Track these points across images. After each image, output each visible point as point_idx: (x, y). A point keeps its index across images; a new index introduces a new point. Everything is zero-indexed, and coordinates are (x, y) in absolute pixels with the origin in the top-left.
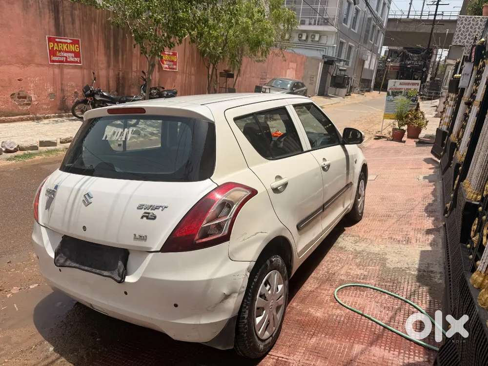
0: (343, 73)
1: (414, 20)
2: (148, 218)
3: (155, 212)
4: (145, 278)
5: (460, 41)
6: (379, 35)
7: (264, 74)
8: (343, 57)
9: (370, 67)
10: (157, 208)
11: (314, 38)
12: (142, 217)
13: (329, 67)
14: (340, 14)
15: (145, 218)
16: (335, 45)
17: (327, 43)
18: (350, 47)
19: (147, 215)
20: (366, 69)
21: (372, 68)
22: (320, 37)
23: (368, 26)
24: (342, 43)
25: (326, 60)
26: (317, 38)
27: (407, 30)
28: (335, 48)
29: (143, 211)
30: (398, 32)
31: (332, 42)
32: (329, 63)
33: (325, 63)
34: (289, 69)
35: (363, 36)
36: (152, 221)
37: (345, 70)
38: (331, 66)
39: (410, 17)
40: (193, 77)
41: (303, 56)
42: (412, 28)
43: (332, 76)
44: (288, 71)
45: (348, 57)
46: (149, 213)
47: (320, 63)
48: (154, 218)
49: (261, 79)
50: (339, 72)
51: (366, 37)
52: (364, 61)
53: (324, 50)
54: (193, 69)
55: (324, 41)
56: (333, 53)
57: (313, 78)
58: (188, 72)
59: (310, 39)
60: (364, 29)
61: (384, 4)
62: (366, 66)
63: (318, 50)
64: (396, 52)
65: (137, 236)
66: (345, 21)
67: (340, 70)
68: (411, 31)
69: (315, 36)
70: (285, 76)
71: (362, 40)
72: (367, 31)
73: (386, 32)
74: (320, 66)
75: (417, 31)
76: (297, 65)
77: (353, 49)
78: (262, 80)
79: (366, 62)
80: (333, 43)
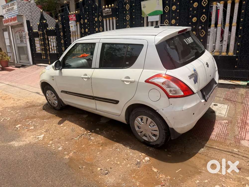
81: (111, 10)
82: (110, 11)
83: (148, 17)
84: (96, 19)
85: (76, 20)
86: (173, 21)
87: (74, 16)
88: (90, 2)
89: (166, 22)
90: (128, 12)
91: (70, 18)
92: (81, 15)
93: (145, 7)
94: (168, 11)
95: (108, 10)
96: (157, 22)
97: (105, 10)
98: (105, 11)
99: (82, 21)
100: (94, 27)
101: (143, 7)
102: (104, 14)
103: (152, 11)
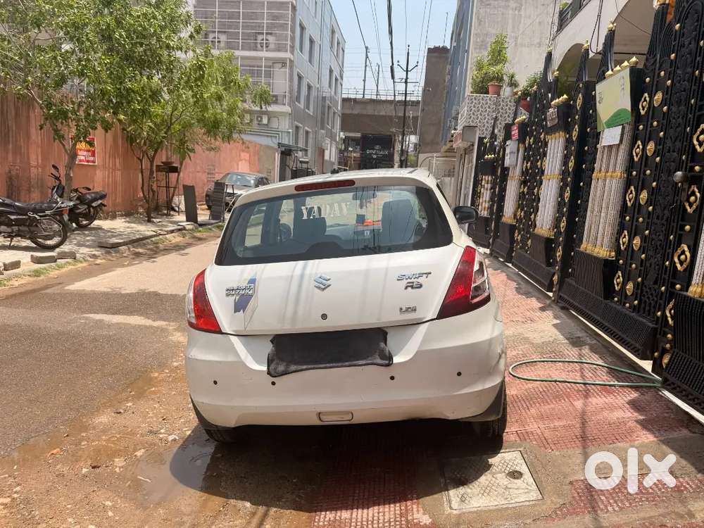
0: (305, 166)
1: (372, 101)
2: (412, 287)
3: (421, 280)
4: (422, 351)
5: (473, 121)
6: (336, 117)
7: (211, 167)
8: (301, 145)
9: (330, 158)
10: (421, 275)
11: (261, 121)
12: (406, 288)
13: (286, 158)
14: (291, 91)
15: (410, 288)
16: (291, 131)
17: (280, 127)
18: (307, 133)
19: (412, 284)
20: (327, 161)
21: (333, 159)
22: (269, 120)
23: (323, 106)
24: (297, 128)
25: (283, 149)
26: (265, 121)
27: (364, 112)
28: (291, 134)
29: (404, 282)
30: (354, 115)
31: (285, 125)
32: (286, 153)
33: (282, 153)
34: (241, 160)
35: (319, 118)
36: (417, 290)
37: (307, 163)
38: (288, 157)
39: (366, 97)
40: (119, 173)
41: (256, 143)
42: (370, 110)
43: (292, 170)
44: (240, 163)
45: (307, 146)
46: (413, 283)
47: (277, 154)
48: (421, 286)
49: (208, 174)
50: (299, 165)
51: (322, 120)
52: (324, 151)
53: (276, 137)
54: (117, 161)
55: (274, 124)
56: (289, 140)
57: (270, 172)
58: (111, 166)
59: (255, 122)
60: (319, 112)
61: (336, 80)
62: (327, 157)
63: (268, 136)
64: (353, 139)
65: (404, 309)
66: (298, 99)
67: (301, 162)
68: (369, 113)
69: (262, 118)
70: (238, 169)
71: (319, 124)
72: (323, 113)
73: (343, 114)
74: (276, 157)
75: (376, 114)
76: (250, 156)
77: (311, 136)
78: (209, 176)
79: (326, 151)
80: (287, 127)
81: (557, 112)
82: (555, 114)
85: (518, 138)
86: (650, 148)
90: (577, 117)
91: (512, 133)
93: (602, 100)
94: (645, 110)
95: (553, 112)
97: (549, 113)
98: (549, 115)
99: (527, 141)
101: (599, 101)
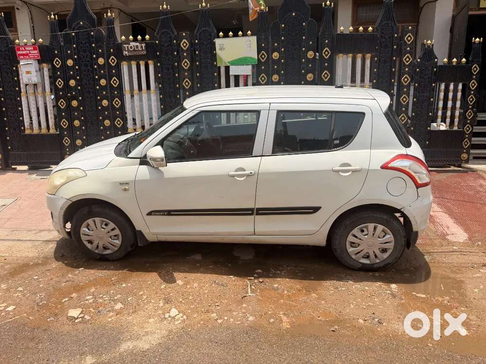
81: (145, 46)
82: (142, 47)
83: (229, 67)
84: (101, 61)
85: (39, 58)
86: (275, 77)
87: (35, 49)
88: (81, 23)
89: (262, 78)
90: (185, 54)
91: (19, 52)
92: (54, 49)
93: (224, 48)
94: (264, 59)
95: (137, 46)
96: (246, 77)
97: (130, 46)
98: (128, 47)
99: (57, 62)
100: (94, 77)
101: (220, 49)
102: (125, 53)
103: (237, 58)
